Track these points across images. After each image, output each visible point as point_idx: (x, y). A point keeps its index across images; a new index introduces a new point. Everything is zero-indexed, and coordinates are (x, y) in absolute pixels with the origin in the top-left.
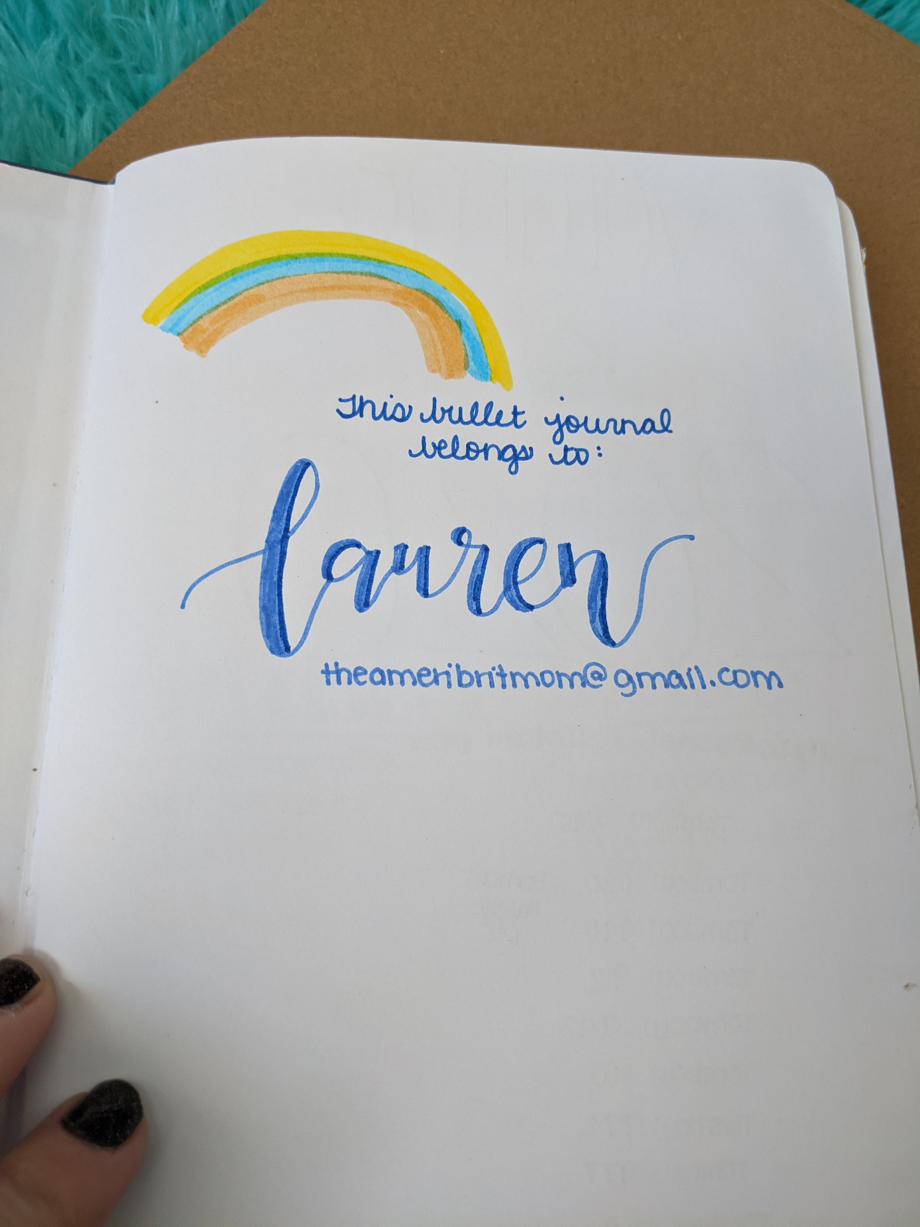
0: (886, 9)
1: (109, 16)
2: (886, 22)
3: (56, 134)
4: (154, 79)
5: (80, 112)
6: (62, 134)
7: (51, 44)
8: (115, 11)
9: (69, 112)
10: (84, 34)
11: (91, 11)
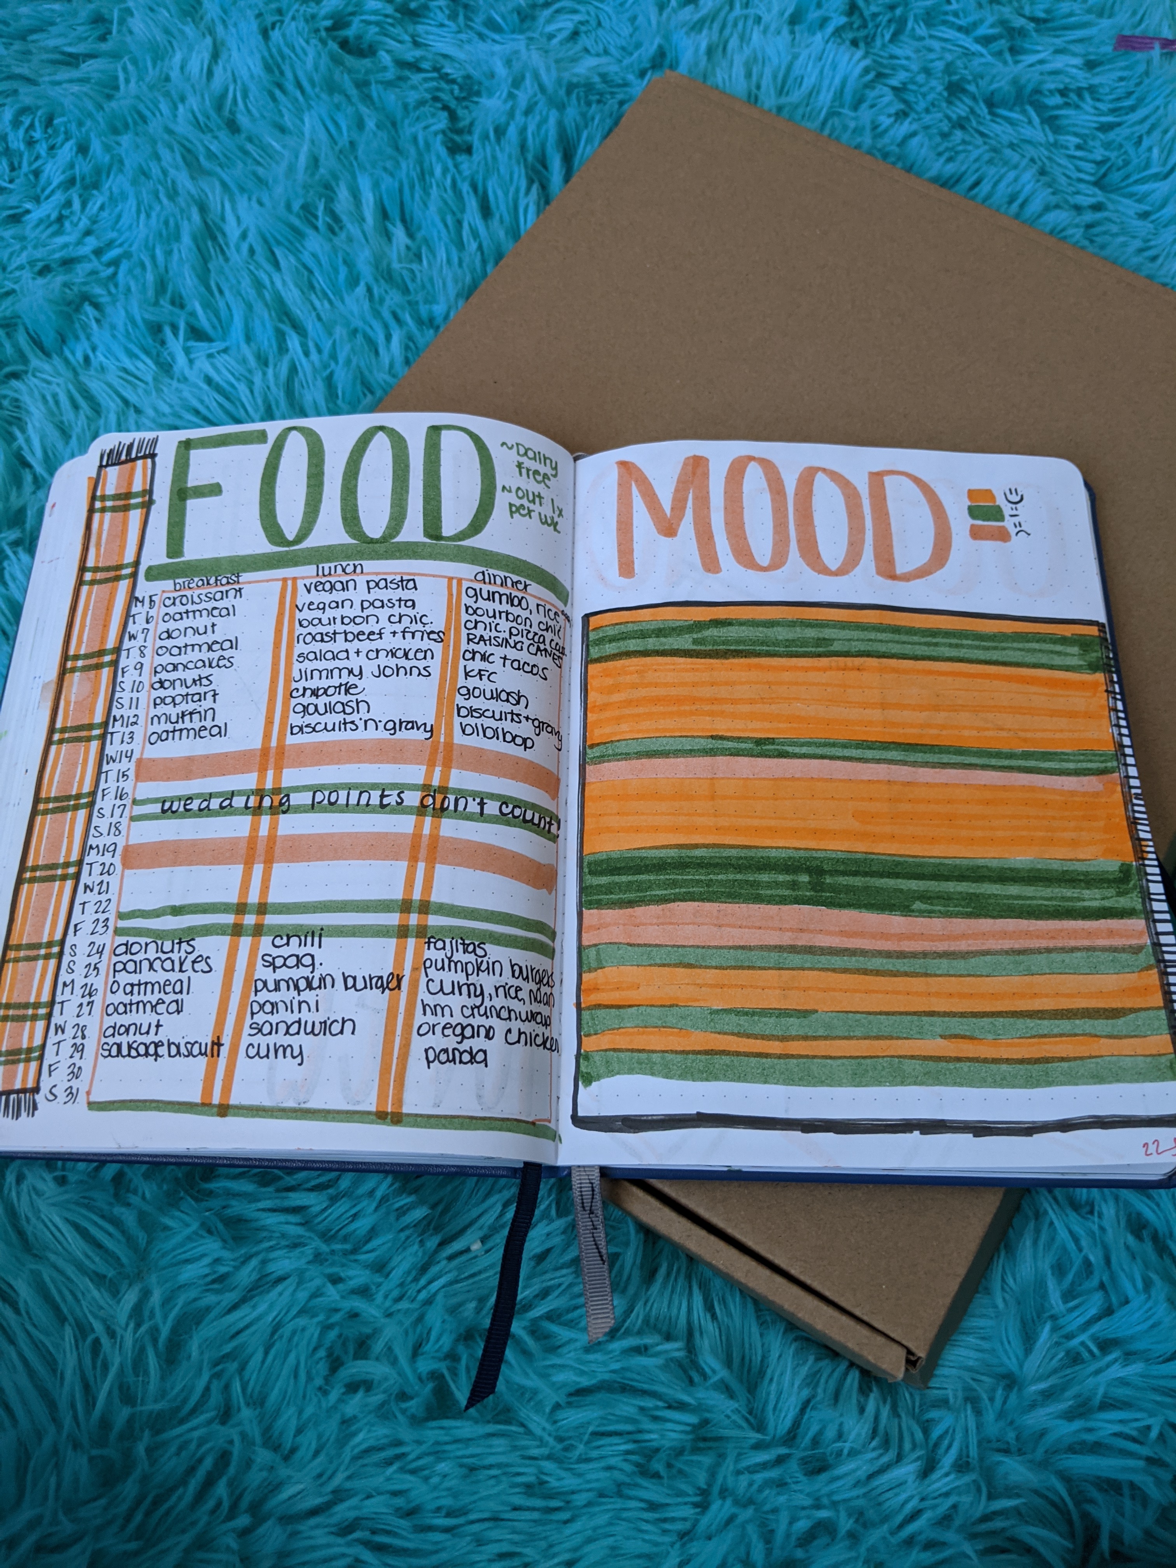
0: (977, 184)
1: (396, 266)
2: (976, 195)
3: (372, 356)
4: (439, 309)
5: (388, 337)
6: (377, 353)
7: (361, 290)
8: (400, 261)
9: (381, 339)
10: (382, 281)
11: (385, 263)
